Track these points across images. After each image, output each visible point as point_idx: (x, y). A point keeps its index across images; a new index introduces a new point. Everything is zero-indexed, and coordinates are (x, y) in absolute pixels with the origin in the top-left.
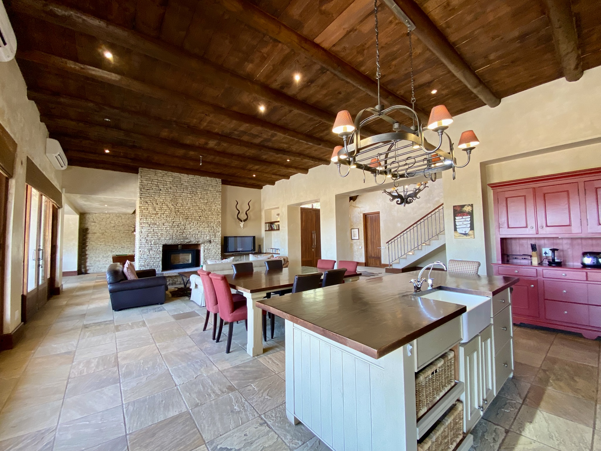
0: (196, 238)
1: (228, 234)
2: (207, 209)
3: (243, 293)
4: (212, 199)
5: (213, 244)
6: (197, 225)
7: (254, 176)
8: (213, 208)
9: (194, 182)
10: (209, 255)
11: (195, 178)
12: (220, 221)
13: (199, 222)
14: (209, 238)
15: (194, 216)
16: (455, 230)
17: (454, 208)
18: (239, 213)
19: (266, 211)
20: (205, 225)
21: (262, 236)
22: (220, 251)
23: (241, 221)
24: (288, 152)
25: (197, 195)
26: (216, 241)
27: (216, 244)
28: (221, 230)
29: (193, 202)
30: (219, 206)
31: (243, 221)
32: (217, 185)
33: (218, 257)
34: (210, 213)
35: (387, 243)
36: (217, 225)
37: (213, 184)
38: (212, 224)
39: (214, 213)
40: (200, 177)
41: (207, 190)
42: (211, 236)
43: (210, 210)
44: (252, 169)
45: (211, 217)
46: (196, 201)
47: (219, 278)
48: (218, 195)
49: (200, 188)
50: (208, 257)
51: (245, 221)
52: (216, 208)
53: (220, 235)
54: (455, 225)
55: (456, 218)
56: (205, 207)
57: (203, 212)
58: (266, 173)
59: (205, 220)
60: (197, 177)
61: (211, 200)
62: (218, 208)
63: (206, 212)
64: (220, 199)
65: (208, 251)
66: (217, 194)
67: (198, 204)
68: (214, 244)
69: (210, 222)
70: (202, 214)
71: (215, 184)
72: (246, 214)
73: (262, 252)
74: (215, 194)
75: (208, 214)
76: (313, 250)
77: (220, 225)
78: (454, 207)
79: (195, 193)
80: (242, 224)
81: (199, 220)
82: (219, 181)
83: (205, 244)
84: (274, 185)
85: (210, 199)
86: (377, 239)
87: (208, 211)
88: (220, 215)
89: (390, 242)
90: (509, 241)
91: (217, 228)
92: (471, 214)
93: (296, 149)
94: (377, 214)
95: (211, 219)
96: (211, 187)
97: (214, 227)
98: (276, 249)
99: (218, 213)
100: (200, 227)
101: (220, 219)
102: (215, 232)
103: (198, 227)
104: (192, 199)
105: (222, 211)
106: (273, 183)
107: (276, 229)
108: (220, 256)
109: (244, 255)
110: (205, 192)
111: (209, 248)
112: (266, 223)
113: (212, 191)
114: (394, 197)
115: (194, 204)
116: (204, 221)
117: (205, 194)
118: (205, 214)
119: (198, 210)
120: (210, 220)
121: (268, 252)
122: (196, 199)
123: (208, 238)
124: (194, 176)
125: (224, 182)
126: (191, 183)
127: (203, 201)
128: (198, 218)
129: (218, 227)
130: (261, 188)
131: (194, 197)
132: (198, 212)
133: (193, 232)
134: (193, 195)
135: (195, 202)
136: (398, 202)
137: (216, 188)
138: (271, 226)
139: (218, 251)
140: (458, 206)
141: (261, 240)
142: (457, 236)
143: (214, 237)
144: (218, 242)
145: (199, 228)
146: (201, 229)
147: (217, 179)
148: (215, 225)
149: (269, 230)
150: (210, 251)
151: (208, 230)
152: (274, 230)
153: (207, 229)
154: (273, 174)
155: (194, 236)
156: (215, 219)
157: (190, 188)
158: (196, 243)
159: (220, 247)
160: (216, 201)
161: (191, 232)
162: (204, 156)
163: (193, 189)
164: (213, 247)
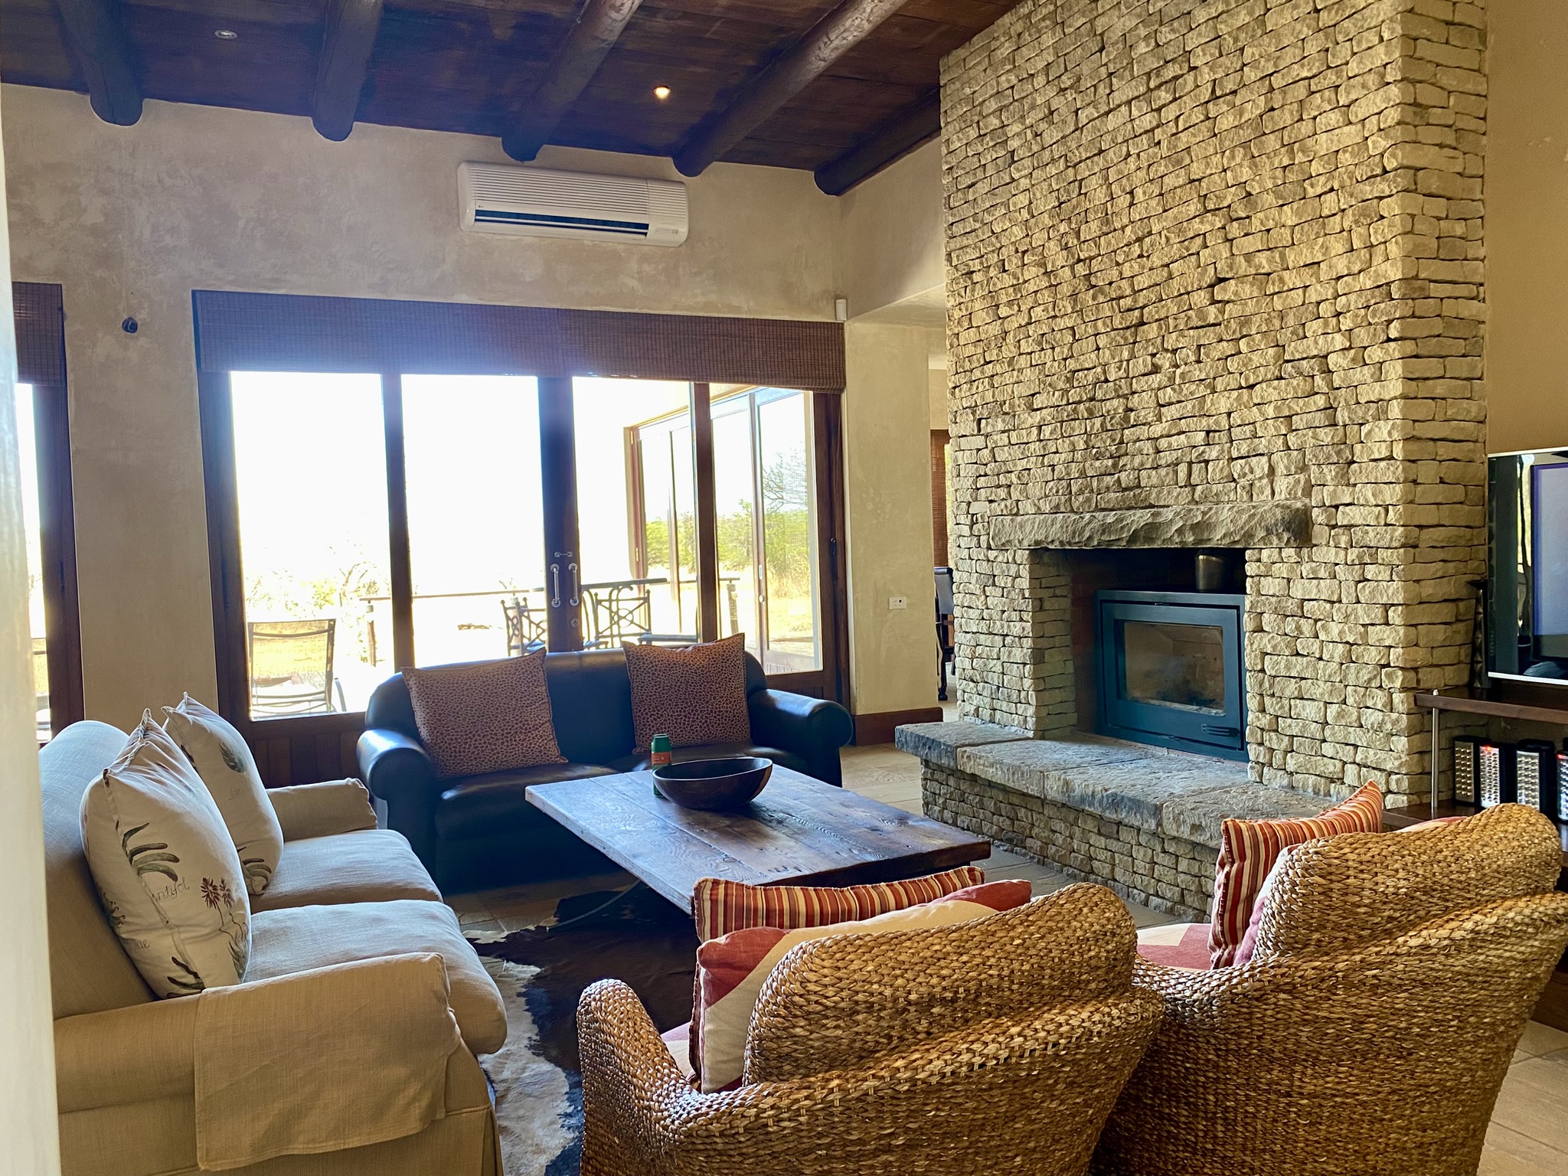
2: (1263, 182)
4: (1313, 47)
5: (1326, 551)
6: (1199, 373)
8: (1325, 143)
10: (1298, 665)
12: (1399, 272)
13: (1208, 336)
14: (1293, 495)
15: (1177, 286)
20: (1256, 359)
25: (1190, 79)
26: (1354, 515)
27: (1353, 554)
28: (1406, 378)
29: (1162, 170)
30: (1380, 100)
34: (1289, 216)
36: (1364, 335)
38: (1314, 326)
39: (1330, 203)
42: (1304, 468)
43: (1295, 186)
45: (1306, 255)
46: (1185, 139)
50: (1291, 687)
52: (1353, 133)
53: (1398, 451)
56: (1246, 173)
57: (1234, 229)
59: (1251, 307)
61: (1298, 71)
62: (1371, 125)
63: (1256, 225)
64: (1389, 7)
65: (1290, 626)
67: (1197, 171)
68: (1333, 555)
69: (1291, 320)
70: (1226, 251)
75: (1275, 237)
77: (1395, 330)
79: (1173, 70)
81: (1212, 314)
87: (1273, 198)
88: (1395, 206)
91: (1359, 374)
95: (1307, 276)
97: (1332, 362)
99: (1368, 190)
100: (1220, 384)
101: (1397, 247)
102: (1342, 416)
103: (1201, 390)
104: (1156, 135)
108: (1400, 701)
111: (1297, 591)
115: (1168, 183)
116: (1245, 320)
117: (1244, 38)
118: (1249, 244)
119: (1198, 224)
120: (1297, 297)
122: (1182, 124)
123: (1282, 489)
127: (1233, 118)
129: (1375, 354)
131: (1173, 112)
132: (1199, 243)
133: (1175, 441)
134: (1164, 96)
135: (1176, 161)
139: (1375, 635)
143: (1330, 473)
144: (1371, 538)
145: (1209, 402)
146: (1223, 404)
148: (1341, 340)
150: (1307, 627)
153: (1272, 392)
155: (1183, 469)
156: (1346, 263)
157: (1144, 48)
159: (1395, 591)
160: (1346, 52)
161: (1165, 443)
163: (1166, 35)
164: (1326, 588)
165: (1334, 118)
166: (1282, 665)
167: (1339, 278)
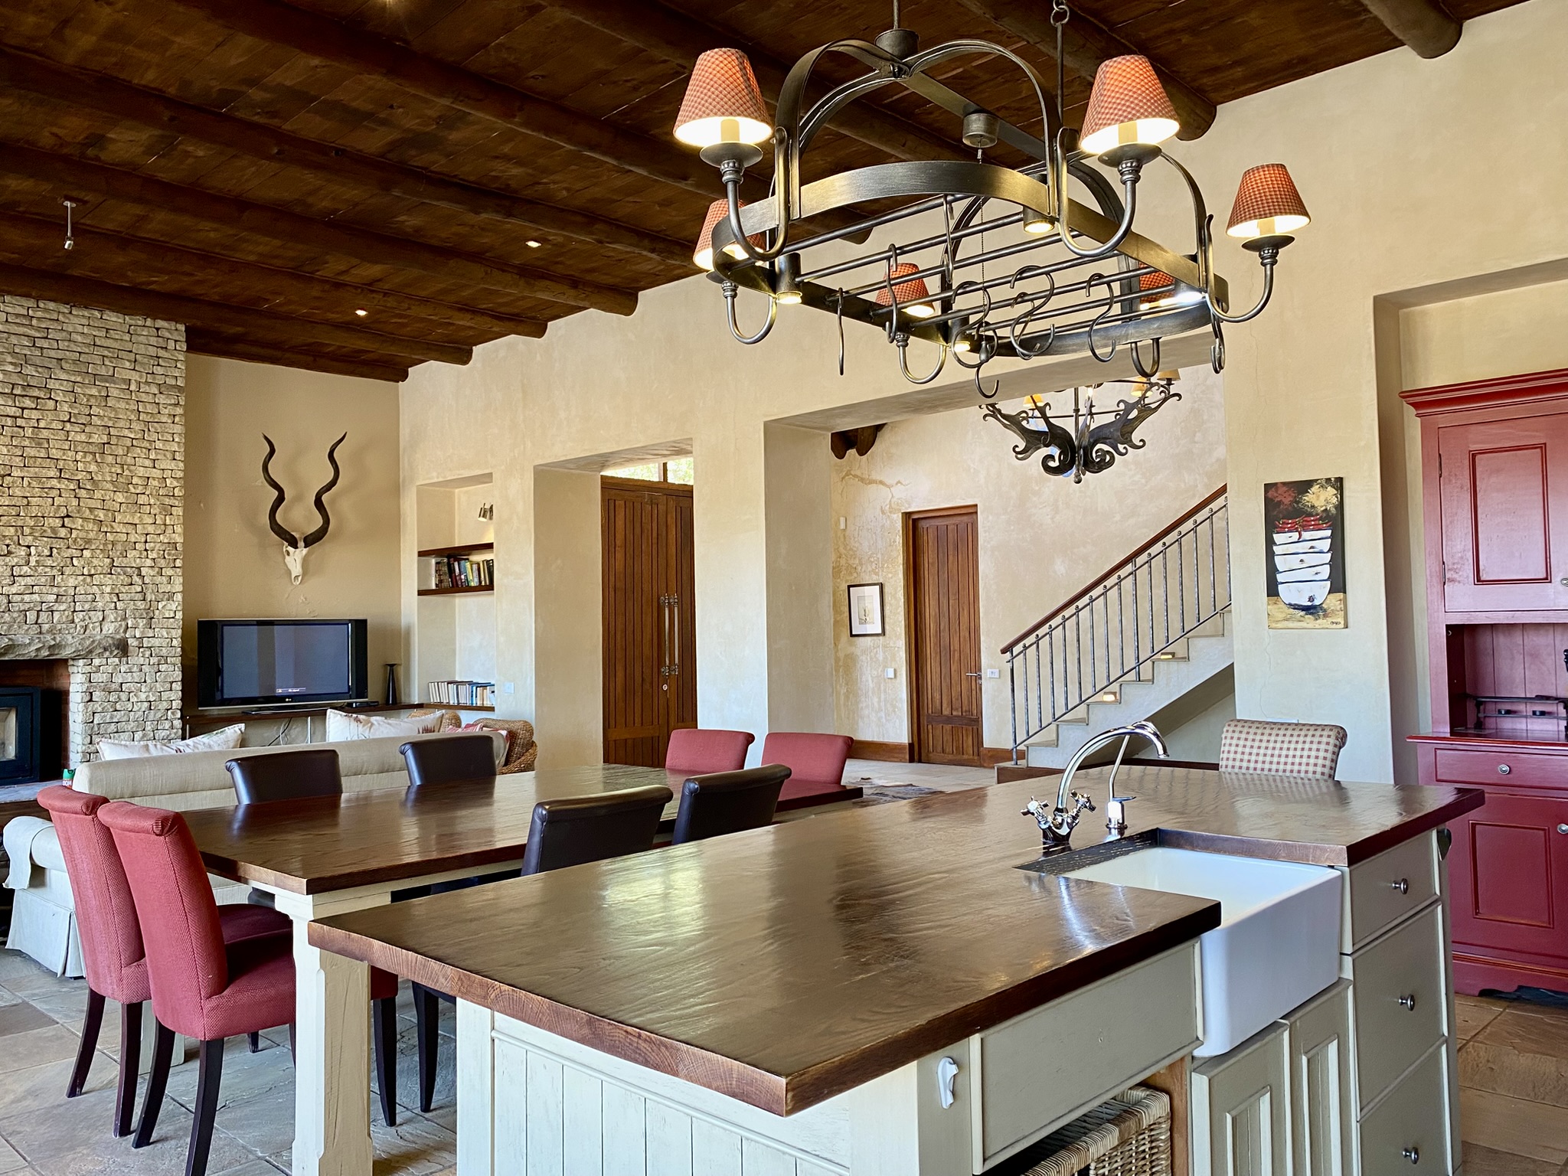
0: (46, 627)
1: (222, 609)
2: (105, 475)
3: (272, 896)
4: (136, 426)
5: (136, 659)
6: (49, 562)
7: (361, 313)
8: (141, 472)
9: (33, 333)
10: (118, 716)
11: (39, 314)
12: (179, 539)
13: (62, 544)
14: (117, 632)
15: (34, 511)
16: (1272, 590)
17: (1270, 495)
18: (280, 499)
19: (422, 491)
20: (95, 562)
21: (404, 622)
22: (176, 694)
23: (294, 543)
24: (531, 202)
25: (51, 404)
26: (156, 642)
27: (154, 660)
28: (183, 584)
29: (27, 443)
30: (172, 465)
31: (301, 544)
32: (162, 353)
33: (167, 725)
34: (120, 497)
35: (1004, 651)
36: (162, 563)
37: (142, 349)
38: (131, 554)
39: (142, 499)
40: (65, 309)
41: (104, 378)
42: (125, 619)
43: (121, 484)
44: (346, 278)
45: (129, 519)
46: (45, 434)
47: (148, 823)
48: (170, 409)
49: (65, 366)
50: (113, 727)
51: (311, 540)
52: (156, 473)
53: (179, 615)
54: (1272, 571)
55: (1278, 538)
56: (93, 468)
57: (83, 493)
58: (425, 301)
59: (92, 535)
60: (46, 310)
61: (126, 432)
62: (167, 474)
63: (98, 495)
64: (178, 429)
65: (113, 697)
66: (162, 399)
67: (54, 453)
68: (141, 660)
69: (119, 547)
70: (75, 502)
71: (152, 351)
72: (319, 503)
73: (404, 700)
74: (150, 399)
75: (108, 504)
76: (665, 687)
77: (178, 563)
78: (1268, 487)
79: (36, 393)
80: (295, 558)
81: (63, 532)
82: (175, 332)
83: (96, 662)
84: (466, 362)
85: (121, 424)
86: (964, 633)
87: (109, 486)
88: (178, 511)
89: (1017, 649)
90: (1485, 639)
91: (159, 579)
92: (1335, 521)
93: (568, 189)
94: (965, 519)
95: (130, 529)
96: (127, 365)
97: (144, 571)
98: (478, 685)
99: (167, 501)
100: (67, 571)
101: (179, 529)
102: (149, 597)
103: (55, 572)
104: (20, 422)
105: (185, 487)
106: (462, 355)
107: (474, 583)
108: (178, 723)
109: (306, 715)
110: (94, 391)
111: (117, 679)
112: (421, 554)
113: (133, 387)
114: (1034, 439)
115: (32, 452)
116: (88, 541)
117: (93, 401)
118: (92, 504)
119: (54, 482)
120: (124, 537)
121: (434, 699)
122: (42, 424)
123: (109, 628)
124: (31, 303)
125: (200, 342)
126: (14, 340)
127: (83, 437)
128: (58, 522)
129: (170, 572)
130: (404, 376)
131: (35, 415)
132: (55, 493)
133: (27, 598)
134: (28, 403)
135: (38, 442)
136: (1052, 464)
137: (159, 370)
138: (451, 571)
139: (165, 696)
140: (1284, 484)
141: (399, 638)
142: (1281, 616)
143: (142, 623)
144: (164, 652)
145: (59, 579)
146: (72, 582)
147: (160, 323)
148: (149, 563)
149: (439, 591)
150: (124, 696)
151: (108, 590)
152: (468, 589)
153: (108, 580)
154: (460, 310)
155: (31, 616)
156: (151, 529)
157: (10, 368)
158: (45, 653)
159: (178, 675)
160: (155, 436)
161: (18, 598)
162: (85, 202)
163: (29, 370)
164: (137, 676)
165: (148, 463)
166: (108, 717)
167: (147, 534)
